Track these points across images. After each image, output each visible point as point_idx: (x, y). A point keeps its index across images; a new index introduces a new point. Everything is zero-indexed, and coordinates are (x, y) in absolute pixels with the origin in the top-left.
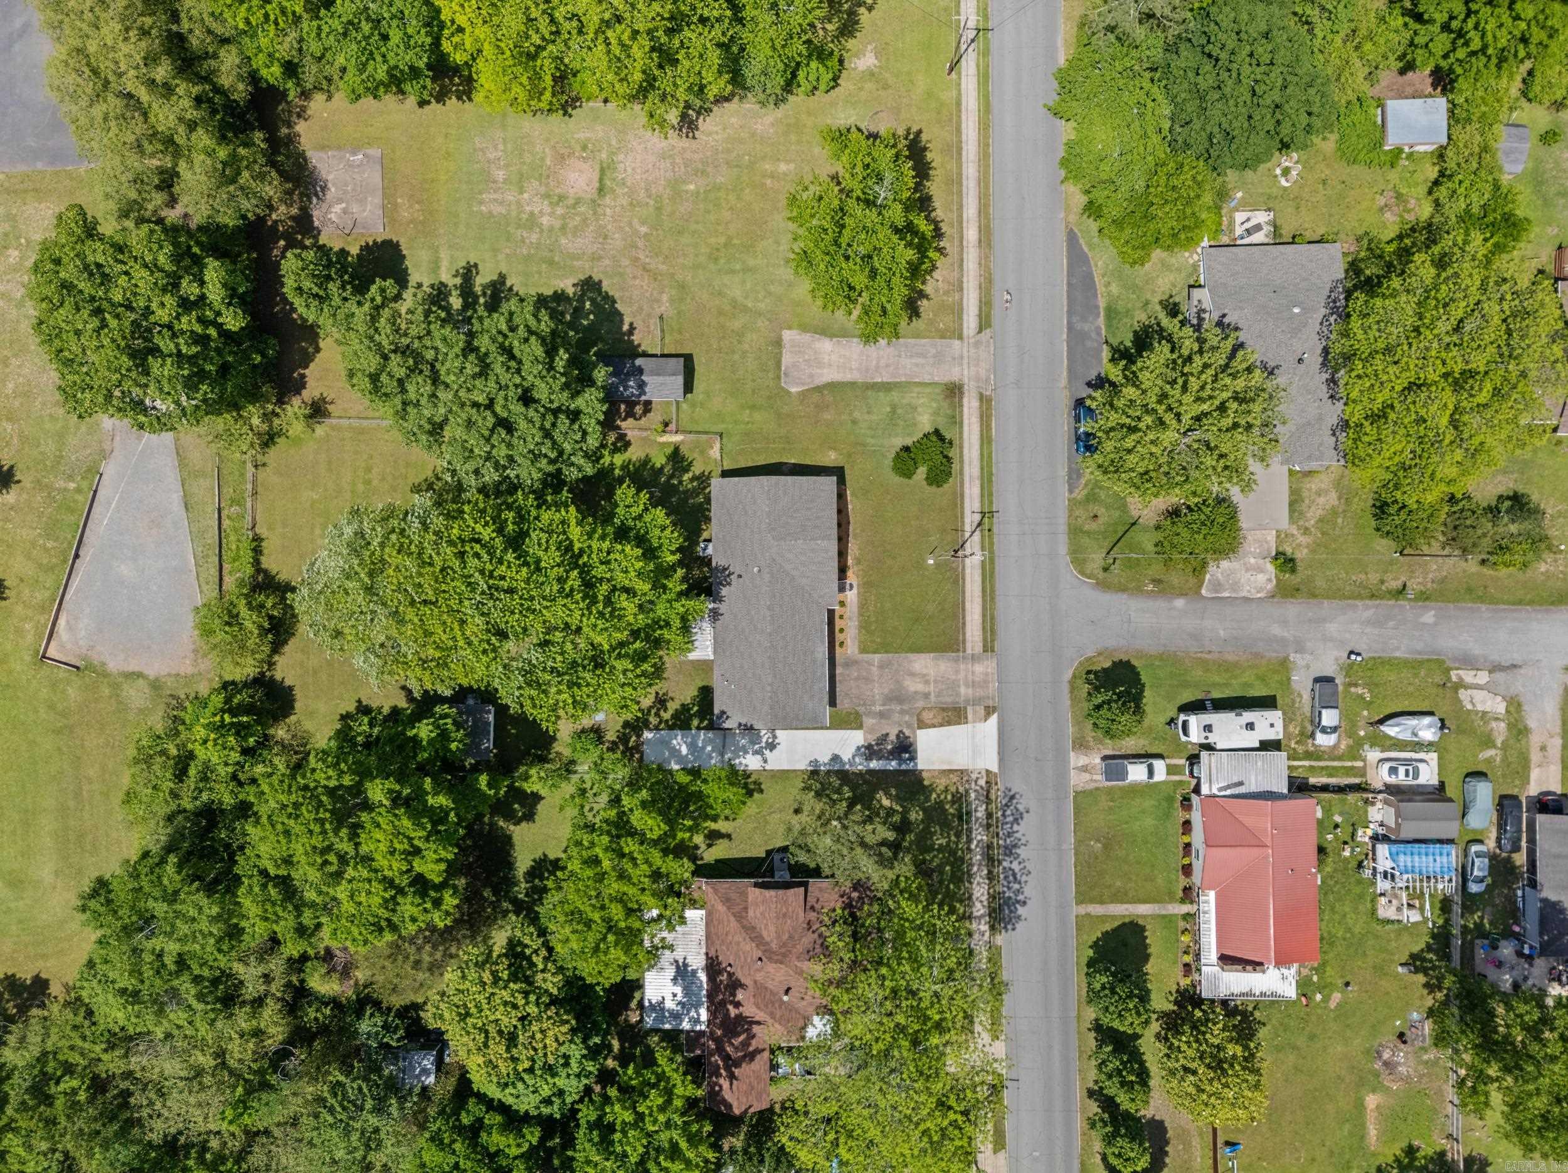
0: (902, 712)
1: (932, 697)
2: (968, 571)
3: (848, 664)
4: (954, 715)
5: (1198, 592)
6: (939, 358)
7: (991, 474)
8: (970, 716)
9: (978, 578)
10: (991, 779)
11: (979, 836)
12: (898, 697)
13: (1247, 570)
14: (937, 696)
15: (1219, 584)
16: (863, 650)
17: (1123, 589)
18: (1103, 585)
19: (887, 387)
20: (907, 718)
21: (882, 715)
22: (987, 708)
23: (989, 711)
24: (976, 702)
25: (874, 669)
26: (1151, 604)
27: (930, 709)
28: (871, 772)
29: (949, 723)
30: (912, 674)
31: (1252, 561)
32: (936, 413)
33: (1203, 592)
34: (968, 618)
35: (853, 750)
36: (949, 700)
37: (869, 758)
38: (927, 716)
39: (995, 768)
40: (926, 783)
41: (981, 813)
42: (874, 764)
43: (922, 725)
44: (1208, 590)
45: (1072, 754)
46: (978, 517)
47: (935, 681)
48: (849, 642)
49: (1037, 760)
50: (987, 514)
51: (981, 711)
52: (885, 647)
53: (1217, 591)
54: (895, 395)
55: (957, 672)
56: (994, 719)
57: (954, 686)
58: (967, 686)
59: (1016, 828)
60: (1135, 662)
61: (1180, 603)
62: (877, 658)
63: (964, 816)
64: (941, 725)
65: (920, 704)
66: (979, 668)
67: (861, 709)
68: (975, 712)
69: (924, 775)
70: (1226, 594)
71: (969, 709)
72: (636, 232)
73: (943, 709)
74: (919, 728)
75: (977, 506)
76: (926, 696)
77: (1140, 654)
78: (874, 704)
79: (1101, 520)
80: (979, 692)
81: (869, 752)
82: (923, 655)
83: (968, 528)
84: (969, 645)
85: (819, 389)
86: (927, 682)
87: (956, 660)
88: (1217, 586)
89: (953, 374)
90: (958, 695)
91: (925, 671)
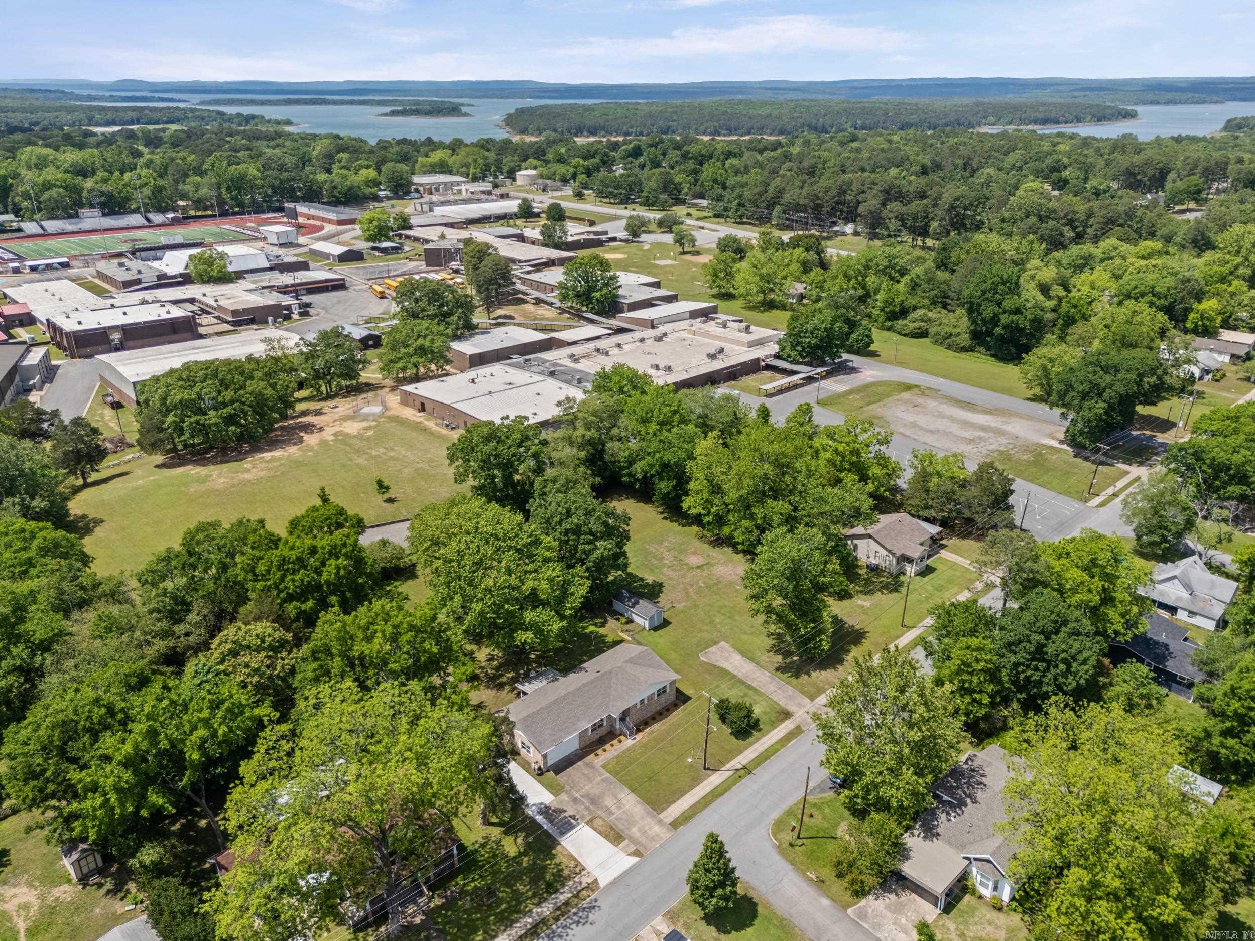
0: (588, 808)
1: (612, 818)
2: (705, 782)
3: (590, 766)
4: (615, 836)
5: (845, 907)
6: (791, 698)
7: (769, 758)
8: (622, 845)
9: (708, 789)
10: (593, 886)
11: (546, 909)
12: (594, 801)
13: (895, 924)
14: (616, 819)
15: (866, 915)
16: (604, 766)
17: (792, 863)
18: (780, 850)
19: (750, 687)
20: (586, 813)
21: (575, 800)
22: (637, 850)
23: (637, 853)
24: (633, 841)
25: (599, 779)
26: (804, 886)
27: (604, 820)
28: (533, 821)
29: (606, 837)
30: (615, 798)
31: (903, 921)
32: (765, 713)
33: (850, 911)
34: (679, 802)
35: (537, 801)
36: (621, 827)
37: (540, 812)
38: (598, 823)
39: (603, 883)
40: (554, 852)
41: (562, 898)
42: (539, 818)
43: (589, 823)
44: (854, 912)
45: (660, 918)
46: (739, 766)
47: (624, 812)
48: (602, 757)
49: (634, 901)
50: (747, 770)
51: (632, 848)
52: (615, 775)
53: (860, 918)
54: (751, 692)
55: (642, 818)
56: (634, 860)
57: (632, 823)
58: (640, 830)
59: (573, 926)
60: (760, 909)
61: (825, 902)
62: (607, 775)
63: (551, 889)
64: (600, 833)
65: (602, 814)
66: (657, 829)
67: (567, 788)
68: (628, 846)
69: (559, 848)
70: (866, 926)
71: (626, 842)
72: (697, 583)
73: (611, 828)
74: (586, 823)
75: (745, 762)
76: (611, 813)
77: (768, 906)
78: (577, 791)
79: (813, 820)
80: (643, 840)
81: (545, 811)
82: (633, 795)
83: (728, 766)
84: (664, 813)
85: (715, 667)
86: (619, 808)
87: (648, 814)
88: (863, 915)
89: (791, 708)
90: (629, 829)
91: (624, 802)
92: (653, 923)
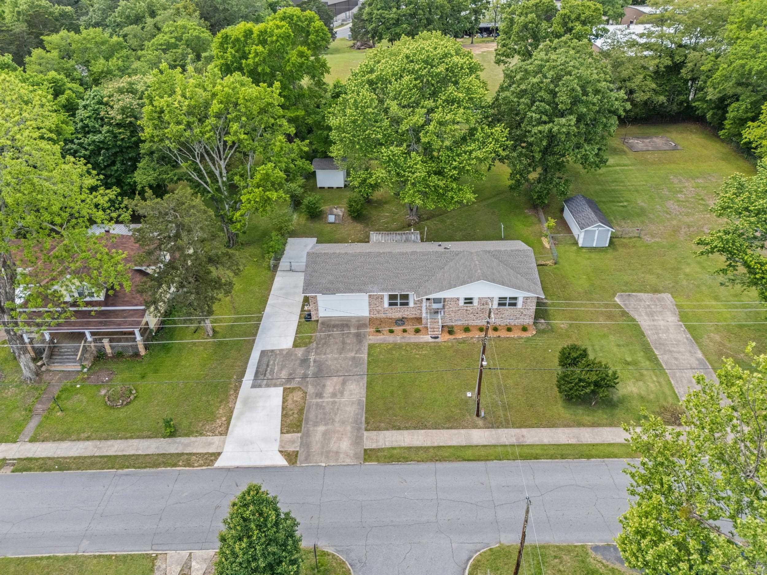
0: (304, 376)
1: (316, 400)
3: (360, 336)
4: (294, 422)
8: (288, 436)
10: (209, 458)
12: (321, 372)
14: (317, 404)
16: (371, 347)
20: (297, 379)
21: (304, 361)
22: (296, 454)
23: (292, 456)
24: (306, 444)
25: (353, 354)
27: (304, 398)
28: (248, 355)
29: (285, 415)
30: (344, 383)
34: (404, 433)
36: (312, 416)
37: (262, 353)
38: (297, 396)
39: (220, 462)
42: (255, 357)
43: (287, 391)
47: (334, 403)
48: (380, 337)
51: (293, 449)
52: (372, 361)
55: (343, 422)
56: (281, 461)
57: (327, 419)
58: (326, 433)
62: (365, 356)
64: (284, 409)
65: (311, 390)
66: (345, 445)
67: (314, 346)
68: (293, 441)
69: (232, 397)
71: (296, 436)
73: (301, 411)
74: (285, 390)
76: (319, 395)
78: (317, 355)
80: (315, 447)
82: (364, 392)
84: (373, 434)
86: (334, 395)
87: (356, 421)
90: (316, 424)
91: (346, 393)
92: (197, 553)
